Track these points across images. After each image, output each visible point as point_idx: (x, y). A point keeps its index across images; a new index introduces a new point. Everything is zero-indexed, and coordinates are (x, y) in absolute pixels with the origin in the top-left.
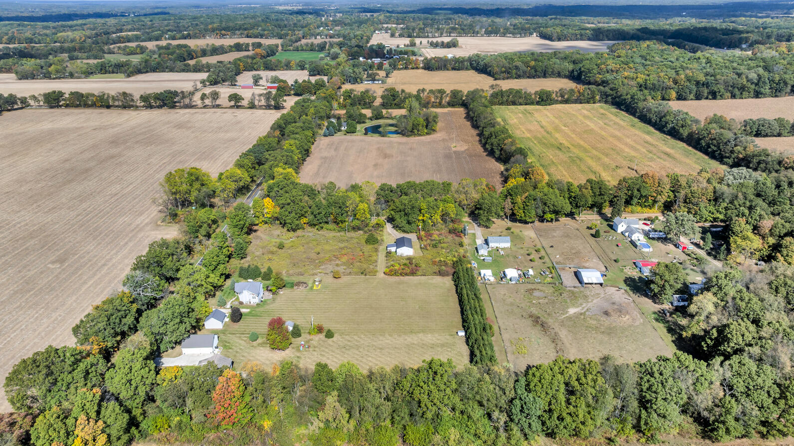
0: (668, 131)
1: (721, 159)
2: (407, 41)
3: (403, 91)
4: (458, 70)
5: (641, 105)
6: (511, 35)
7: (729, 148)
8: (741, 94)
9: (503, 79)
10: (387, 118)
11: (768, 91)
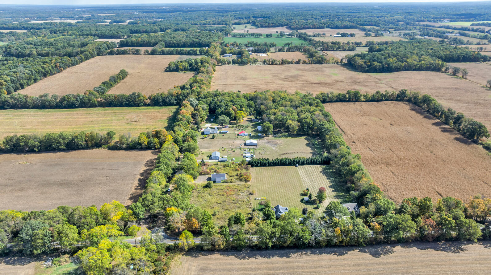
11: (39, 78)
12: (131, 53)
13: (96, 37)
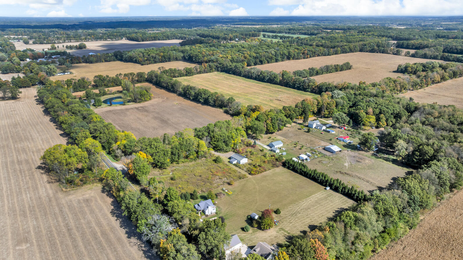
0: (267, 81)
1: (305, 90)
2: (49, 46)
3: (107, 76)
4: (109, 61)
5: (242, 70)
6: (110, 40)
7: (307, 84)
8: (271, 61)
9: (148, 64)
10: (109, 94)
11: (280, 59)
12: (391, 53)
13: (390, 39)
